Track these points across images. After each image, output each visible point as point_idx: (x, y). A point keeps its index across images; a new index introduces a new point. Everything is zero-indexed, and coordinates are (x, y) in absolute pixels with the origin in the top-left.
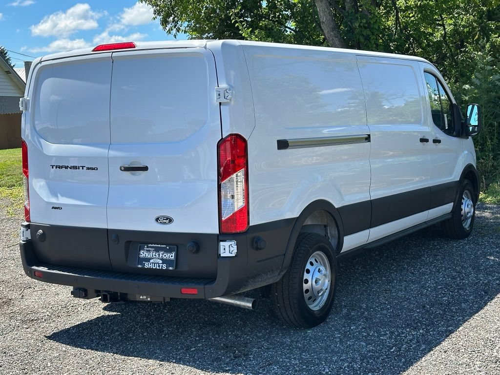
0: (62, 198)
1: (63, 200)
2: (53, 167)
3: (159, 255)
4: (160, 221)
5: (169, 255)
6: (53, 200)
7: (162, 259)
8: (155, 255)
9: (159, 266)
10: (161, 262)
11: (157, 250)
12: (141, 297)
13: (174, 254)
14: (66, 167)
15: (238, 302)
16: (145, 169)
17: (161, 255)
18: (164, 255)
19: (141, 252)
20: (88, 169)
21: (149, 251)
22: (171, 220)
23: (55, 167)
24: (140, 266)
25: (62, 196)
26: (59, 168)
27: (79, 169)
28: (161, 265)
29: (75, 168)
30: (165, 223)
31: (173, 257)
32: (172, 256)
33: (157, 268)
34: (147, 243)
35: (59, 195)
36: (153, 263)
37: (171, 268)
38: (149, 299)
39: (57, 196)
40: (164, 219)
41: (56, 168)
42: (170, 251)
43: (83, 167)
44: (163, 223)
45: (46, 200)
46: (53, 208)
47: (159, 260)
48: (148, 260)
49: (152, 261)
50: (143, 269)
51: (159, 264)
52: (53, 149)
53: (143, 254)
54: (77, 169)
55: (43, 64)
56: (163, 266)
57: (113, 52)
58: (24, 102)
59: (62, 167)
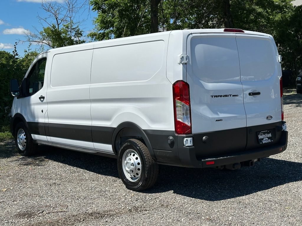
0: (221, 114)
1: (221, 115)
2: (212, 96)
4: (268, 118)
6: (216, 116)
7: (267, 138)
8: (264, 136)
11: (264, 133)
14: (221, 96)
16: (259, 93)
17: (266, 136)
20: (234, 96)
21: (262, 135)
23: (213, 97)
24: (261, 143)
25: (221, 113)
26: (217, 97)
29: (226, 96)
30: (270, 119)
32: (270, 135)
33: (268, 142)
34: (260, 131)
35: (219, 113)
37: (272, 141)
39: (218, 114)
41: (215, 97)
43: (230, 95)
45: (210, 116)
46: (217, 120)
48: (263, 139)
49: (264, 139)
50: (263, 144)
51: (267, 140)
53: (260, 137)
54: (227, 96)
56: (269, 140)
57: (235, 33)
58: (187, 58)
59: (218, 96)
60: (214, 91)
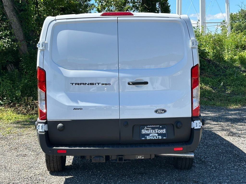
0: (81, 102)
1: (81, 104)
2: (72, 84)
3: (155, 131)
4: (158, 112)
5: (161, 131)
6: (74, 104)
7: (158, 133)
8: (152, 132)
9: (157, 137)
10: (157, 135)
12: (139, 157)
13: (165, 130)
14: (85, 84)
15: (185, 155)
16: (146, 83)
17: (156, 131)
18: (158, 131)
19: (143, 131)
20: (103, 84)
21: (148, 129)
22: (165, 111)
23: (74, 84)
24: (143, 139)
26: (79, 85)
27: (95, 85)
28: (158, 137)
29: (92, 84)
30: (162, 113)
31: (165, 132)
33: (156, 138)
34: (147, 125)
35: (79, 101)
36: (152, 136)
37: (164, 138)
38: (143, 158)
39: (77, 102)
40: (161, 111)
41: (76, 85)
42: (162, 129)
43: (98, 83)
44: (160, 113)
45: (67, 104)
46: (75, 109)
47: (155, 134)
48: (148, 135)
50: (146, 140)
51: (156, 136)
52: (71, 73)
53: (144, 132)
55: (58, 21)
56: (159, 137)
57: (118, 17)
58: (44, 44)
59: (81, 84)
60: (76, 78)
